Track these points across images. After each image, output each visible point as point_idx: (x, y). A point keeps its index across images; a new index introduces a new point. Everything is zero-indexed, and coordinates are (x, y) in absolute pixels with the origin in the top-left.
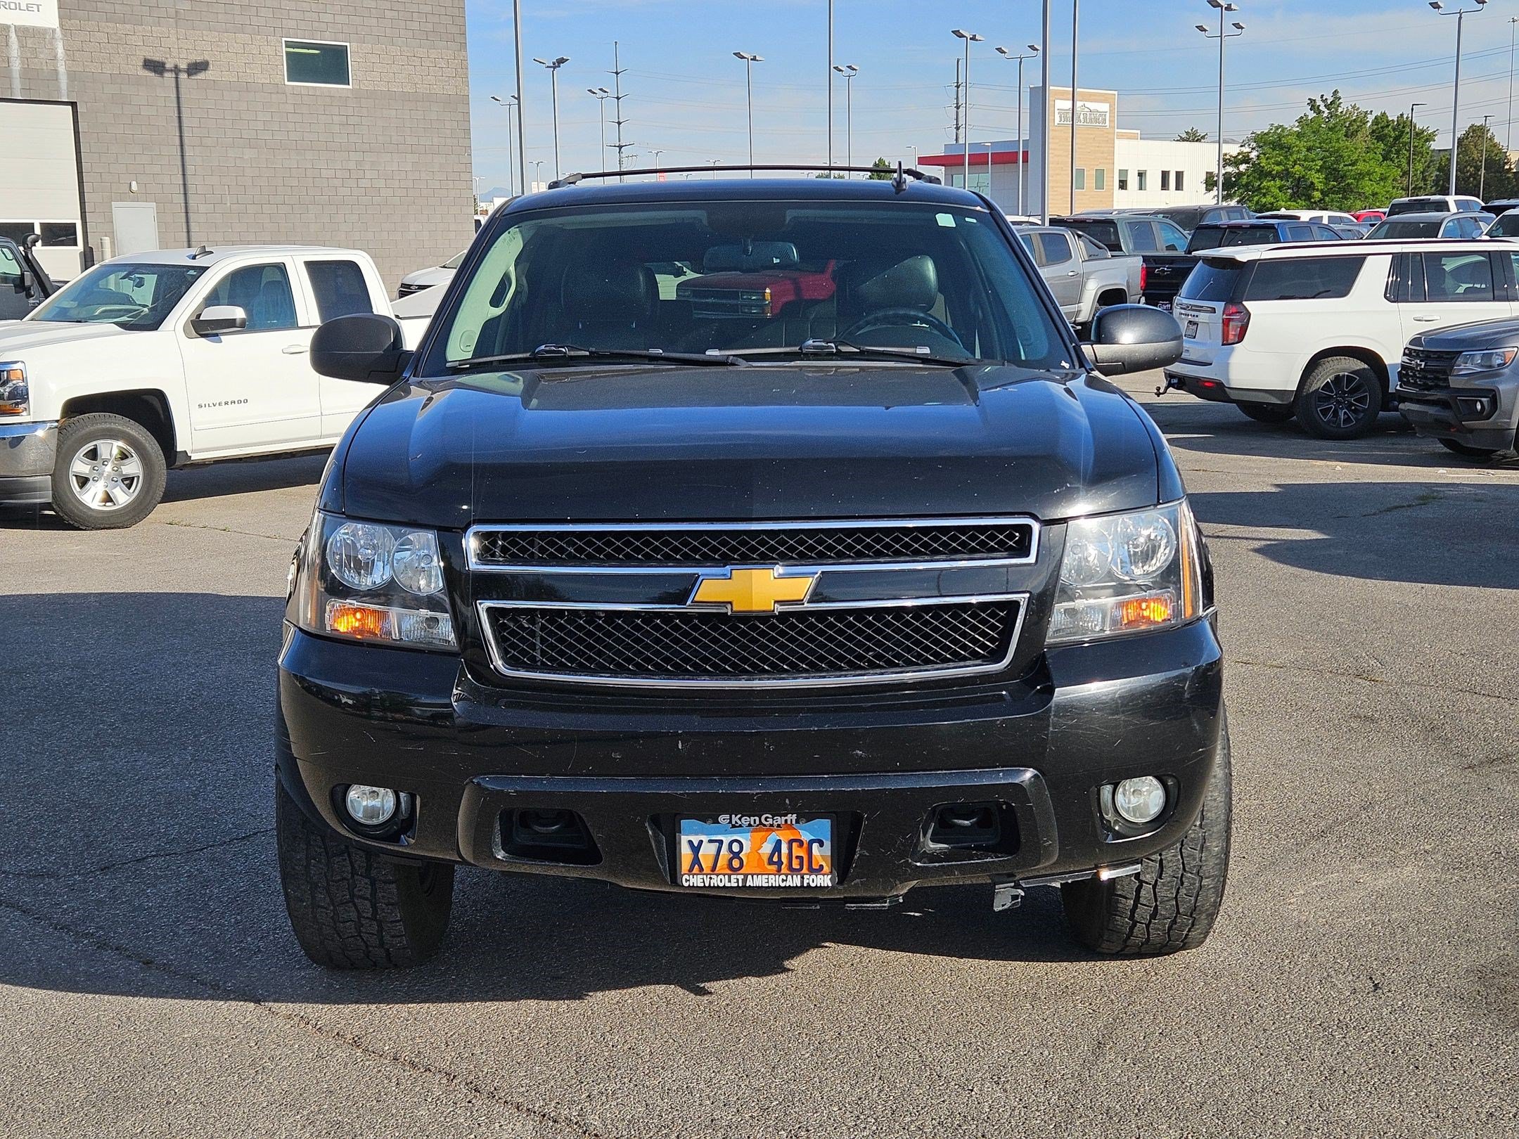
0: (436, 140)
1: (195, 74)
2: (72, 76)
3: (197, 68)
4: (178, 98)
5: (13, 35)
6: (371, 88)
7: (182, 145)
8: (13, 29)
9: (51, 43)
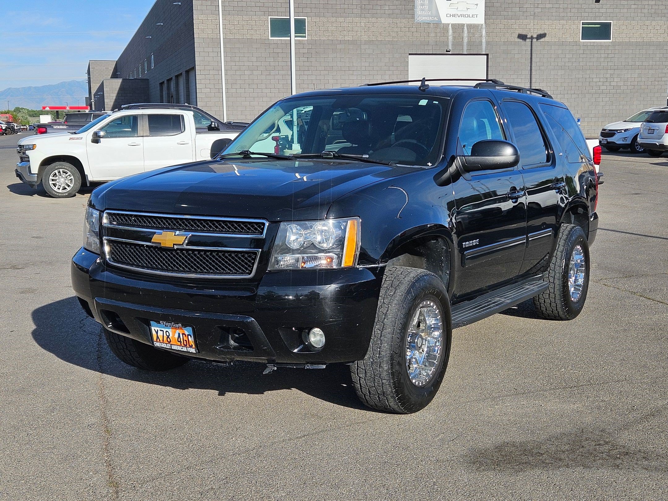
0: (651, 63)
1: (540, 39)
2: (488, 43)
3: (541, 36)
4: (531, 50)
5: (465, 28)
6: (621, 40)
7: (531, 70)
8: (466, 25)
9: (480, 30)
